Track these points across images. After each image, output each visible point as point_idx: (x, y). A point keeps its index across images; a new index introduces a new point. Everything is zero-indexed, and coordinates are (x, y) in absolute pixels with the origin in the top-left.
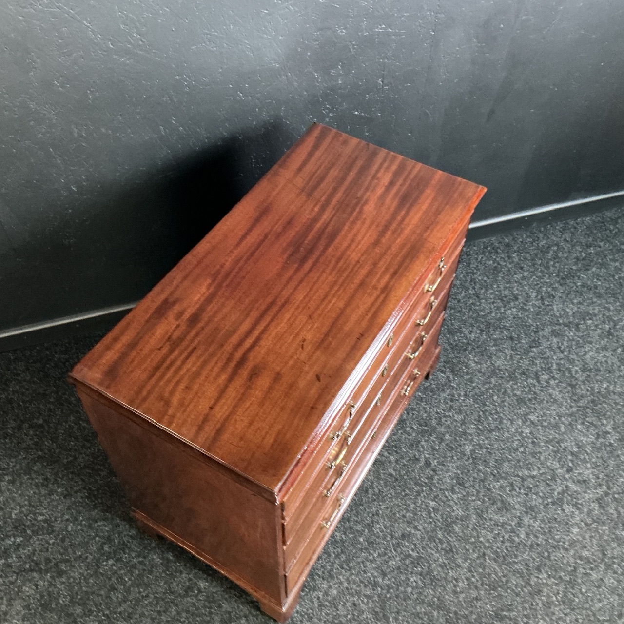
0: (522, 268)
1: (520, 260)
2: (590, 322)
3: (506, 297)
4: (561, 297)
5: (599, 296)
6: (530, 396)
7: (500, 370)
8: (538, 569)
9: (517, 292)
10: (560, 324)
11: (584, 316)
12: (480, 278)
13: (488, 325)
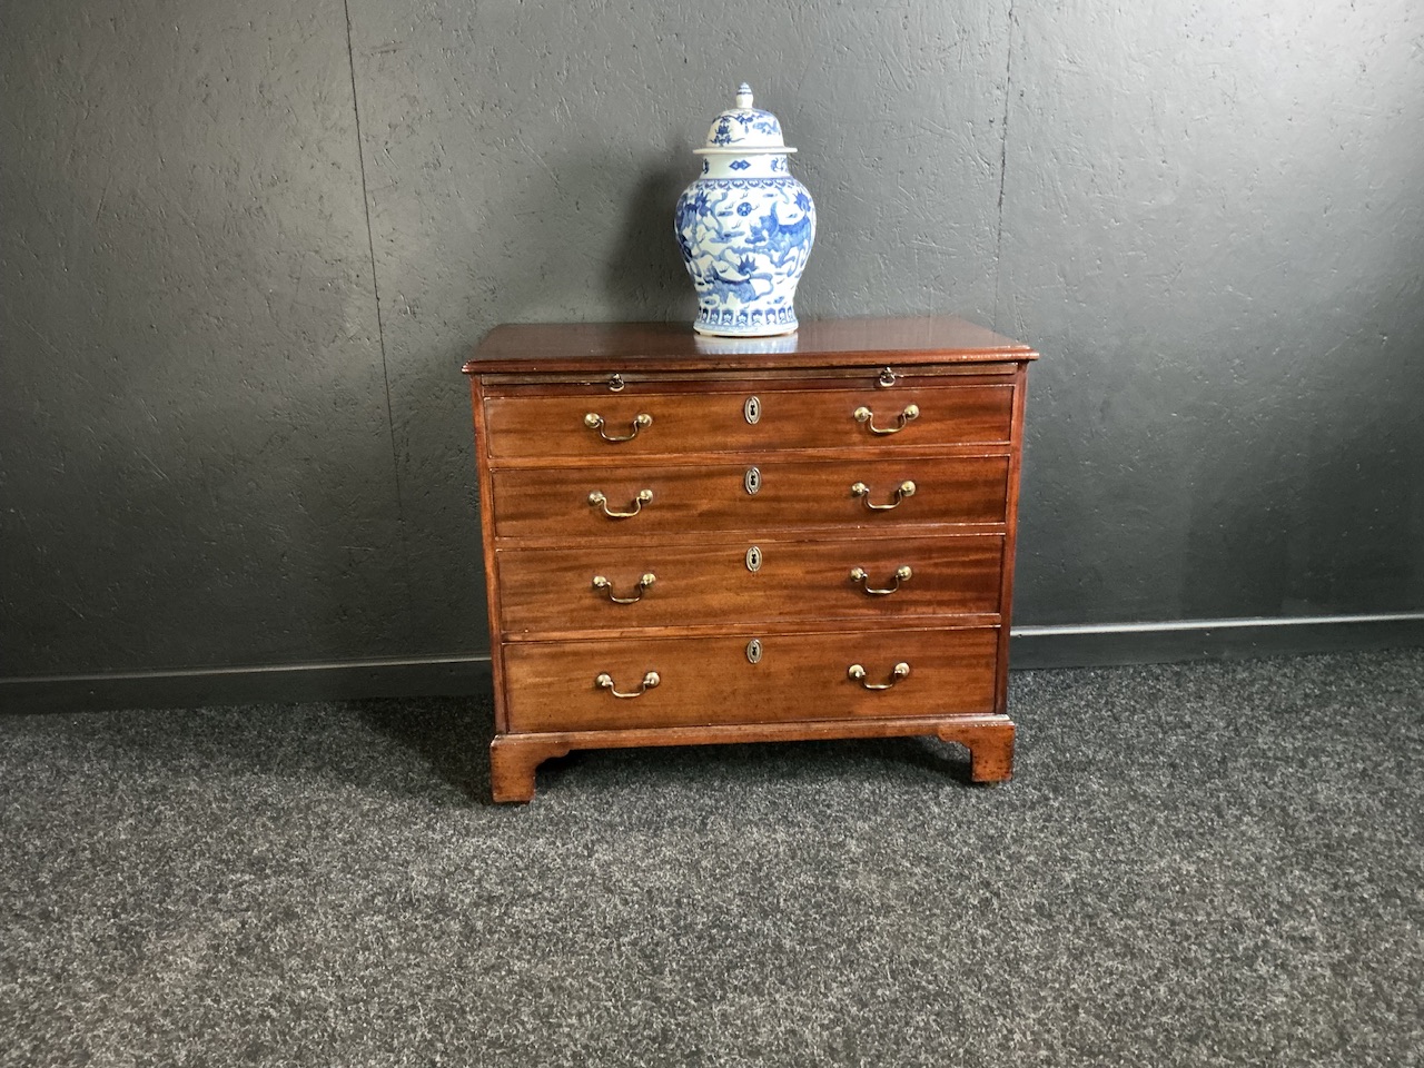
0: (1201, 698)
1: (1199, 690)
2: (1324, 759)
3: (1167, 723)
4: (1273, 731)
5: (1346, 734)
6: (1201, 831)
7: (1145, 797)
8: (1192, 1040)
9: (1190, 720)
10: (1269, 758)
11: (1316, 753)
12: (1123, 702)
13: (1130, 748)
